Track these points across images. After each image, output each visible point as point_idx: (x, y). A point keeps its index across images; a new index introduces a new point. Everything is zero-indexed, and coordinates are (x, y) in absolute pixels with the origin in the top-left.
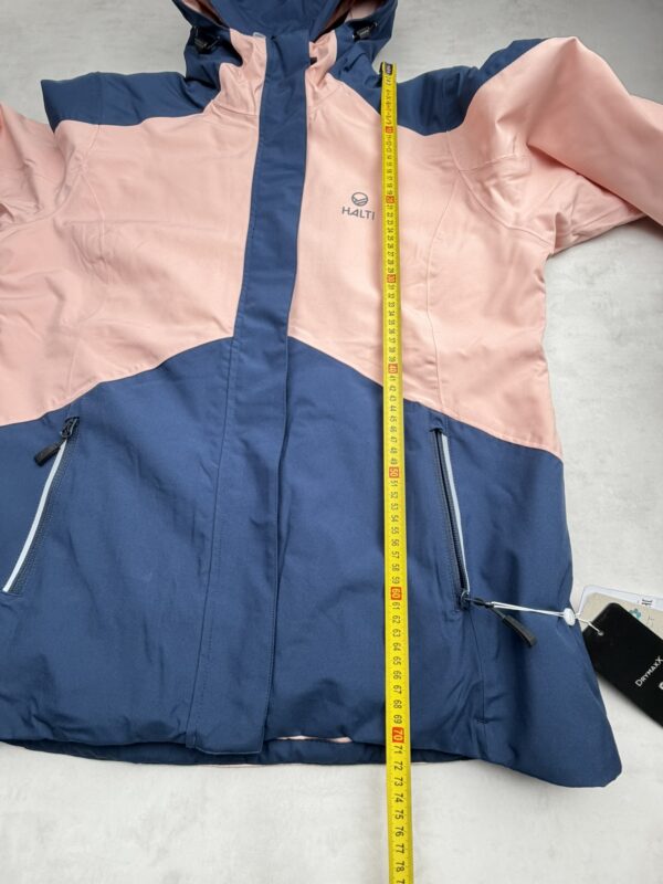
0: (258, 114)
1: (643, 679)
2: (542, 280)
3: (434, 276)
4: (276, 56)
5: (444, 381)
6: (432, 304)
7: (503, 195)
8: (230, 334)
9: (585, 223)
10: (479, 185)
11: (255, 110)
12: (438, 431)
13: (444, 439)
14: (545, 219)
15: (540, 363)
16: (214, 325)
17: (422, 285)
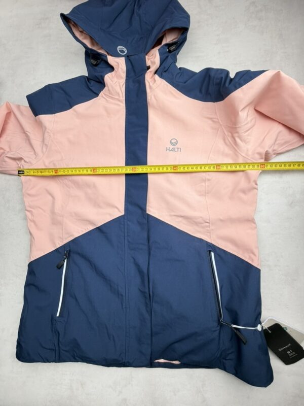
0: (124, 99)
1: (282, 349)
2: (256, 184)
3: (209, 180)
4: (131, 67)
5: (212, 230)
6: (208, 193)
7: (241, 140)
8: (123, 213)
9: (280, 149)
10: (230, 134)
11: (123, 97)
12: (210, 252)
13: (213, 254)
14: (260, 154)
15: (253, 225)
16: (116, 210)
17: (203, 184)
